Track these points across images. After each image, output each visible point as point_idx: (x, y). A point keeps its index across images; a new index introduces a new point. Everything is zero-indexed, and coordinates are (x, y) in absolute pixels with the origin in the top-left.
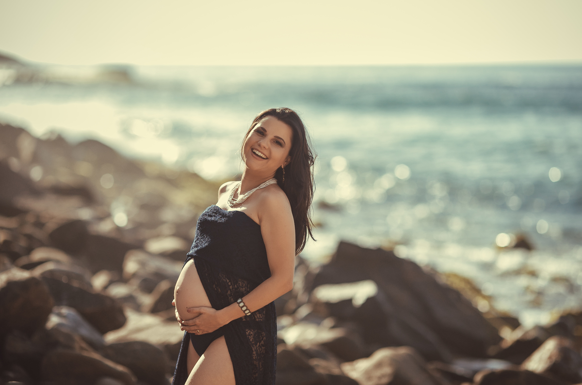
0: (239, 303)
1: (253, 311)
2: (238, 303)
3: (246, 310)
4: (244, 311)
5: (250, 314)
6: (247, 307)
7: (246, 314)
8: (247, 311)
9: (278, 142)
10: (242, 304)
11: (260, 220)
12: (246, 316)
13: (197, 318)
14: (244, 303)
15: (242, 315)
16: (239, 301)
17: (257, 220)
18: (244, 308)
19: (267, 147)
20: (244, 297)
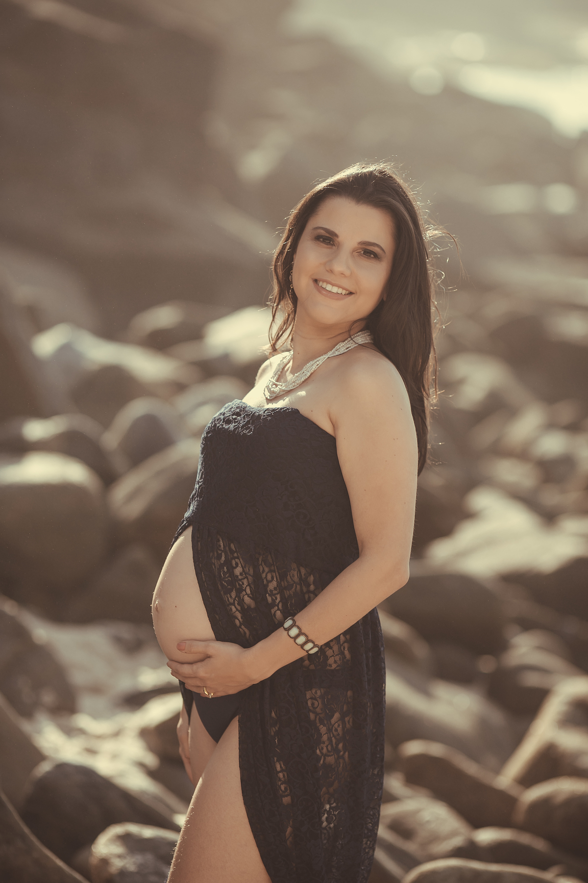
0: (288, 630)
1: (321, 642)
2: (285, 629)
3: (305, 643)
4: (302, 646)
5: (316, 650)
6: (306, 636)
7: (307, 651)
8: (309, 646)
9: (368, 251)
10: (294, 632)
11: (334, 426)
12: (310, 656)
13: (199, 664)
14: (298, 627)
15: (301, 654)
16: (288, 623)
17: (327, 427)
18: (301, 640)
19: (347, 273)
20: (299, 614)
